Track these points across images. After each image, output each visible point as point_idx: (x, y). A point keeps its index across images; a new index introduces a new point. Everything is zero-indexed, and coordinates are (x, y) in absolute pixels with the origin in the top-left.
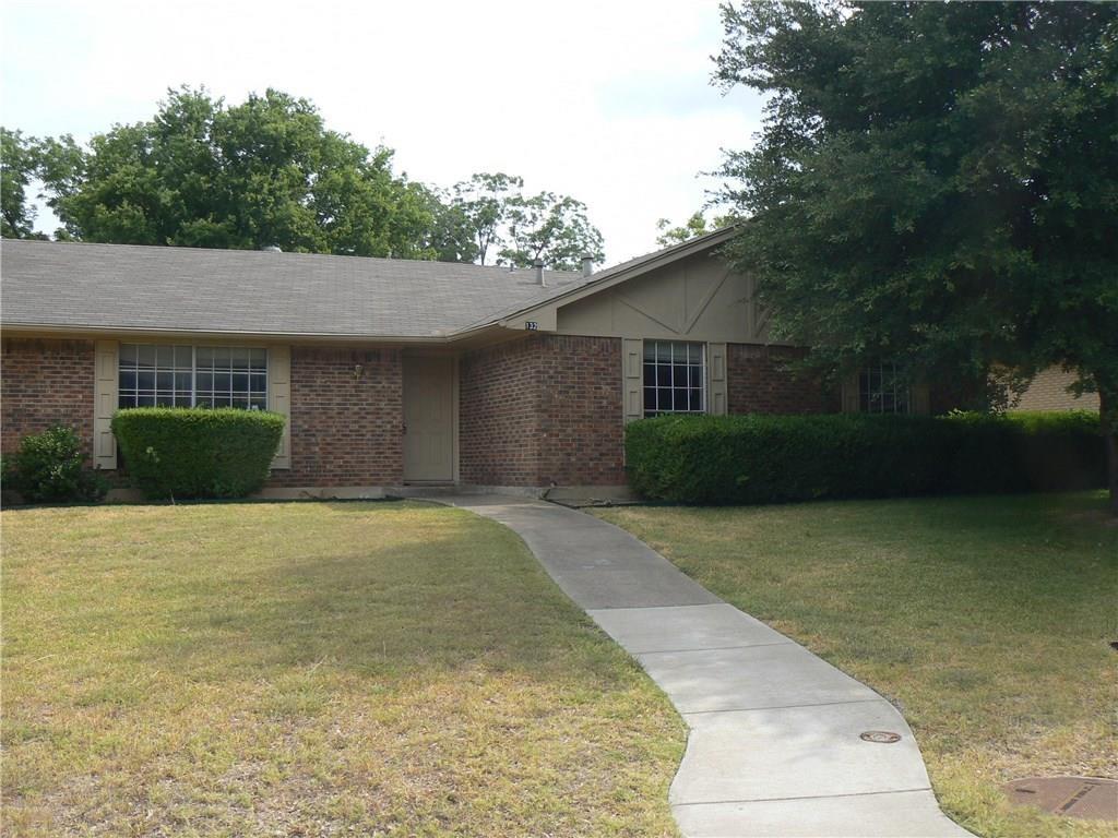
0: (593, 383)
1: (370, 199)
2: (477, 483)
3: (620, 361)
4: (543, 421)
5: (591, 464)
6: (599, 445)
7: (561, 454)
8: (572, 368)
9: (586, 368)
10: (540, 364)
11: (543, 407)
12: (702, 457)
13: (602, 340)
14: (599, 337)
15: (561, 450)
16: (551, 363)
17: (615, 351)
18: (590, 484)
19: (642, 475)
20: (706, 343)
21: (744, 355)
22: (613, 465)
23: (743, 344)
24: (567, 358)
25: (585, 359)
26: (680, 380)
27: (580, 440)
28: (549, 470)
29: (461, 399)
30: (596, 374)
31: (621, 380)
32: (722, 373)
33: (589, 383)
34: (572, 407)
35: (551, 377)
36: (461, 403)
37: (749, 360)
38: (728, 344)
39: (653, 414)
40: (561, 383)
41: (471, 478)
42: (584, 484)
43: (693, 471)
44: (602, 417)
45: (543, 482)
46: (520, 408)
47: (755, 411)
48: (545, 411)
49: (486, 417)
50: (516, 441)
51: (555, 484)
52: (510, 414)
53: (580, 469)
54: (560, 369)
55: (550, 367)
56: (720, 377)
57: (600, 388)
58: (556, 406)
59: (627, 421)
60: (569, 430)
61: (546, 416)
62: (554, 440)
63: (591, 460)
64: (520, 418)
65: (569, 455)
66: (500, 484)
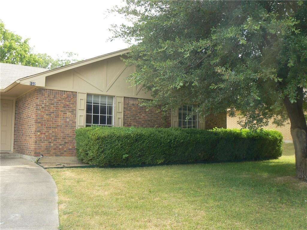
0: (63, 111)
1: (19, 52)
2: (18, 153)
3: (76, 102)
4: (38, 127)
5: (60, 147)
6: (64, 139)
7: (46, 143)
8: (53, 104)
9: (59, 105)
10: (38, 101)
11: (39, 121)
12: (107, 146)
13: (68, 93)
14: (66, 91)
15: (47, 140)
16: (43, 101)
17: (74, 98)
18: (60, 156)
19: (81, 152)
20: (115, 96)
21: (131, 102)
22: (71, 148)
23: (131, 98)
24: (51, 100)
25: (60, 100)
26: (103, 111)
27: (56, 136)
28: (41, 149)
29: (15, 117)
30: (65, 107)
31: (76, 110)
32: (121, 109)
33: (61, 111)
34: (52, 121)
35: (43, 108)
36: (15, 119)
37: (133, 105)
38: (124, 97)
39: (90, 126)
40: (48, 110)
41: (17, 150)
42: (57, 155)
43: (102, 152)
44: (66, 126)
45: (37, 154)
46: (31, 121)
47: (135, 126)
48: (39, 123)
49: (22, 125)
50: (29, 136)
51: (43, 156)
52: (28, 124)
53: (55, 149)
54: (47, 104)
55: (43, 103)
56: (120, 111)
57: (66, 114)
58: (45, 121)
59: (78, 128)
60: (51, 132)
61: (40, 125)
62: (43, 136)
63: (60, 145)
64: (31, 125)
65: (50, 142)
66: (24, 154)
